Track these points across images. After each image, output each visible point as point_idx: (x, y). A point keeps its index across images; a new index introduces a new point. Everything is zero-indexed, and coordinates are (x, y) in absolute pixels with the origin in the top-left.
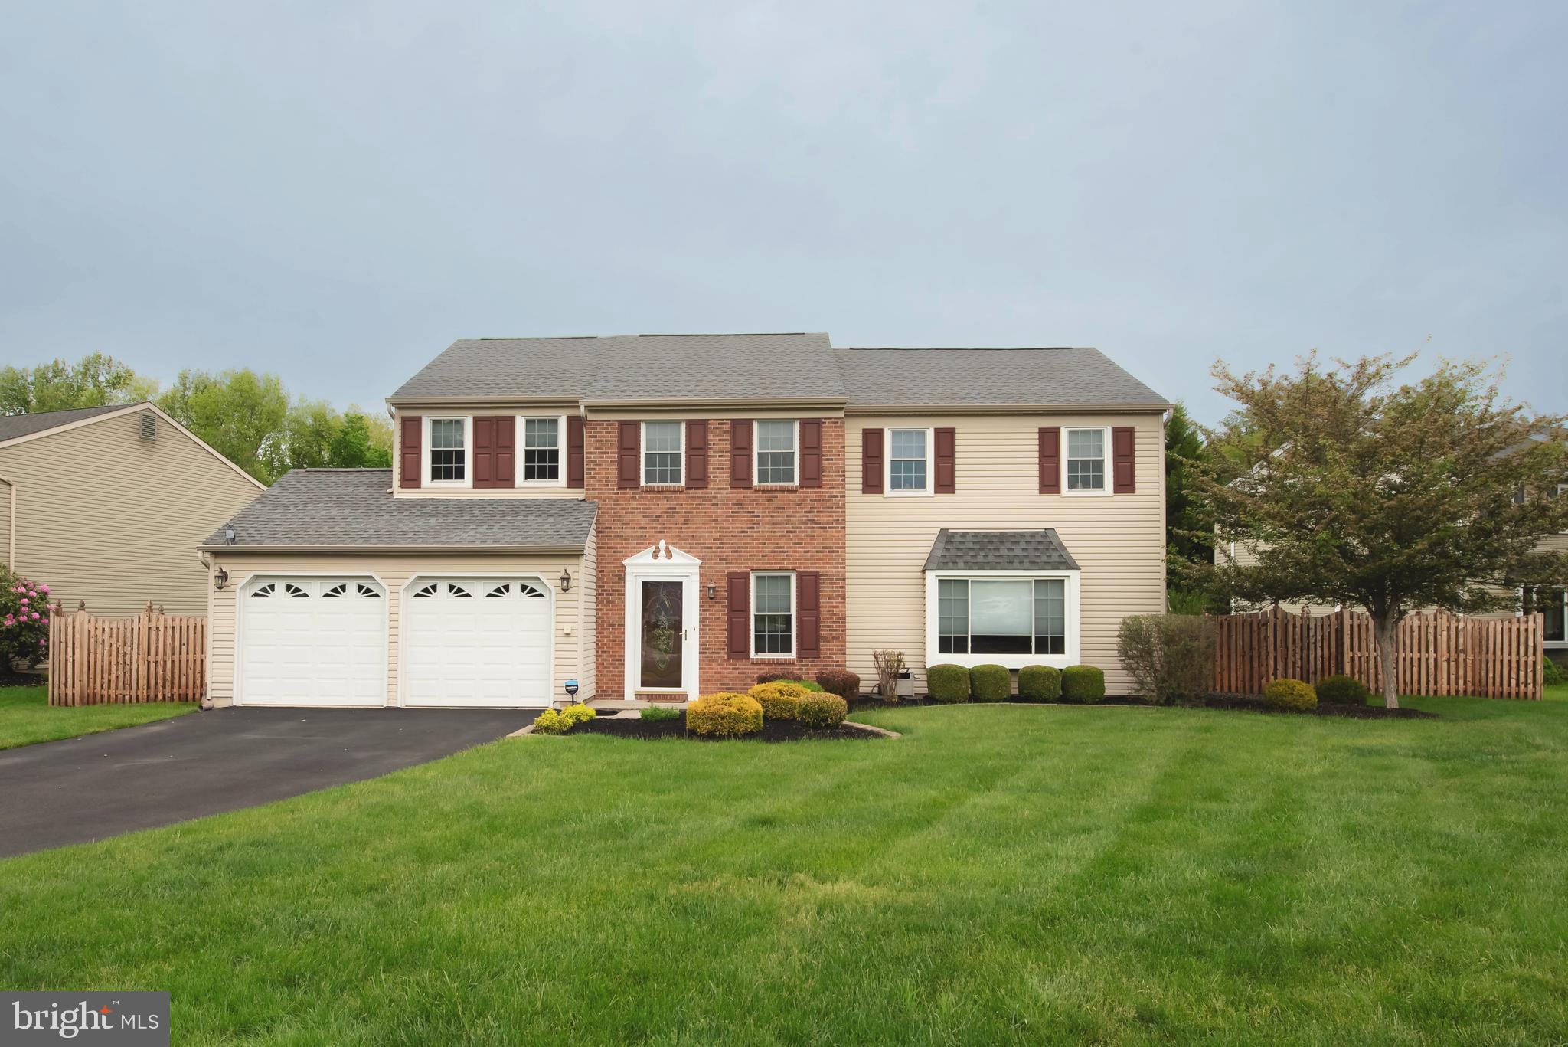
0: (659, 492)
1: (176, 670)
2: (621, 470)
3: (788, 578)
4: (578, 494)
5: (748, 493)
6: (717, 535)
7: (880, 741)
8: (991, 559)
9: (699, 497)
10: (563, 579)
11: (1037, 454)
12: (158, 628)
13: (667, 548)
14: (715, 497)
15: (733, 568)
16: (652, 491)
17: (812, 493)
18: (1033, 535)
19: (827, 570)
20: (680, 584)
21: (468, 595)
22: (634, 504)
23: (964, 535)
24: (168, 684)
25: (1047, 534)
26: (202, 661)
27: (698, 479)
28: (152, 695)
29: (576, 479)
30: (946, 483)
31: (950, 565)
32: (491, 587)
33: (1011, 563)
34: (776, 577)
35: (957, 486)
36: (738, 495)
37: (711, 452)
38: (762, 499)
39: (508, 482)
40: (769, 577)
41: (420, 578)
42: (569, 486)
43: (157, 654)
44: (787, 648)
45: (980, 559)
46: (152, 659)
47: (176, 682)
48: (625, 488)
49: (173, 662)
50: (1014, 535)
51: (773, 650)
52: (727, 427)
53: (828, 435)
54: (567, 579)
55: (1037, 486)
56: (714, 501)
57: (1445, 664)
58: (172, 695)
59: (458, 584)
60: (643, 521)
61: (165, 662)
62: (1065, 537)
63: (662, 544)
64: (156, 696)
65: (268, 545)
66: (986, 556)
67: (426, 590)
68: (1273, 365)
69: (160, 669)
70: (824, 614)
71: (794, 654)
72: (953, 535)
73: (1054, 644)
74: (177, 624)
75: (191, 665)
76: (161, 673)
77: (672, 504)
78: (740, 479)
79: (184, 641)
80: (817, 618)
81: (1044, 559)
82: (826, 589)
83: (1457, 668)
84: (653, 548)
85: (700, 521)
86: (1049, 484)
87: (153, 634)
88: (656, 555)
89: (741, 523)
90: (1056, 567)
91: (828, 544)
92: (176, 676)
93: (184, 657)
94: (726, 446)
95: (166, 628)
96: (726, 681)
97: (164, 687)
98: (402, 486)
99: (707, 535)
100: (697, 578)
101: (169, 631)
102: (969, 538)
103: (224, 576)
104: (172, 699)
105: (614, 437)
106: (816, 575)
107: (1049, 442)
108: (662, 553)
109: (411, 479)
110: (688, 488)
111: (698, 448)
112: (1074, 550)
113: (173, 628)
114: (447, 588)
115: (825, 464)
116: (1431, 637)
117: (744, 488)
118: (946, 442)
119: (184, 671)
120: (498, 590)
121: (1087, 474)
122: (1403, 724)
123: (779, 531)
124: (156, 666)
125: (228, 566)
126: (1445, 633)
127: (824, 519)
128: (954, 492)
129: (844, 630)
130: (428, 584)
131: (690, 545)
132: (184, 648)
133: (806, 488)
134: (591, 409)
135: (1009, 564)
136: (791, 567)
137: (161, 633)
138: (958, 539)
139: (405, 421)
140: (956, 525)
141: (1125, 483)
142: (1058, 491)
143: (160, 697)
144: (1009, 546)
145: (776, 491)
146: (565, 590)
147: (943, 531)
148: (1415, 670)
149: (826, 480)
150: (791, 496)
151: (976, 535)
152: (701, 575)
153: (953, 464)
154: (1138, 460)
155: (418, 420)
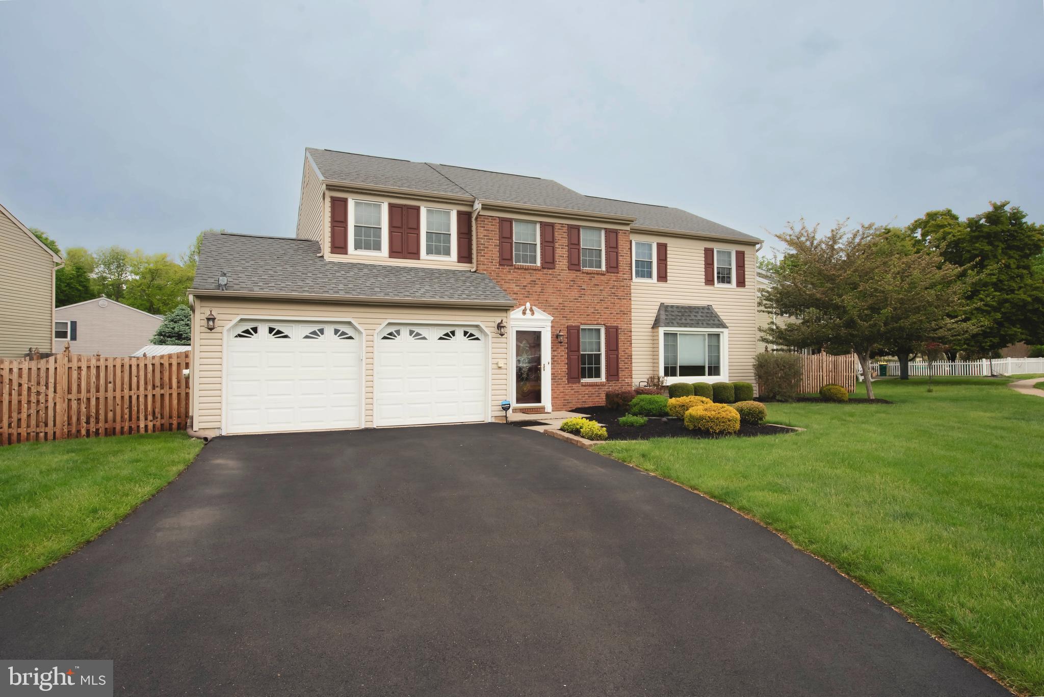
0: (525, 269)
1: (102, 406)
2: (501, 252)
3: (599, 330)
4: (464, 267)
5: (578, 274)
6: (561, 300)
8: (688, 321)
9: (550, 274)
11: (703, 263)
12: (79, 368)
13: (531, 308)
14: (559, 275)
15: (571, 323)
16: (521, 268)
17: (613, 276)
18: (703, 308)
19: (623, 326)
20: (540, 333)
22: (510, 277)
23: (672, 307)
24: (92, 420)
25: (709, 308)
27: (549, 262)
28: (74, 430)
29: (465, 256)
30: (663, 277)
32: (442, 332)
33: (698, 324)
34: (592, 329)
35: (668, 278)
36: (573, 275)
37: (557, 245)
38: (586, 278)
39: (416, 255)
40: (589, 329)
41: (390, 324)
42: (459, 262)
43: (79, 391)
44: (598, 375)
45: (683, 321)
46: (73, 396)
47: (102, 417)
48: (504, 265)
49: (97, 399)
50: (695, 308)
51: (590, 376)
52: (565, 229)
53: (622, 243)
54: (500, 326)
55: (704, 281)
56: (559, 277)
57: (825, 377)
58: (97, 430)
60: (516, 289)
61: (88, 400)
62: (718, 309)
63: (528, 305)
64: (79, 431)
66: (686, 319)
69: (83, 406)
70: (621, 353)
71: (603, 378)
72: (667, 306)
74: (102, 363)
75: (118, 401)
76: (83, 410)
77: (533, 278)
78: (574, 265)
79: (111, 379)
80: (617, 356)
81: (712, 322)
82: (621, 337)
84: (523, 307)
85: (550, 290)
86: (709, 281)
87: (75, 374)
88: (524, 313)
89: (575, 293)
90: (718, 327)
91: (623, 309)
92: (102, 412)
93: (110, 394)
94: (565, 241)
95: (89, 367)
96: (567, 397)
97: (88, 422)
98: (332, 252)
99: (555, 300)
100: (549, 329)
101: (94, 371)
102: (675, 309)
103: (211, 319)
104: (97, 433)
105: (495, 228)
106: (617, 328)
107: (709, 253)
108: (528, 311)
109: (339, 246)
111: (548, 242)
112: (723, 317)
113: (98, 367)
115: (620, 258)
116: (821, 365)
117: (576, 270)
118: (662, 250)
119: (110, 407)
120: (447, 335)
121: (725, 276)
123: (596, 300)
124: (79, 404)
126: (825, 363)
127: (620, 294)
128: (666, 281)
129: (631, 363)
131: (545, 306)
132: (110, 386)
133: (611, 273)
134: (485, 207)
135: (697, 325)
136: (603, 323)
137: (84, 373)
138: (670, 309)
139: (334, 200)
140: (670, 301)
141: (741, 283)
142: (713, 284)
143: (83, 432)
144: (695, 314)
145: (594, 273)
147: (662, 304)
149: (621, 268)
150: (603, 278)
151: (677, 307)
152: (552, 327)
153: (666, 265)
154: (746, 269)
155: (345, 201)
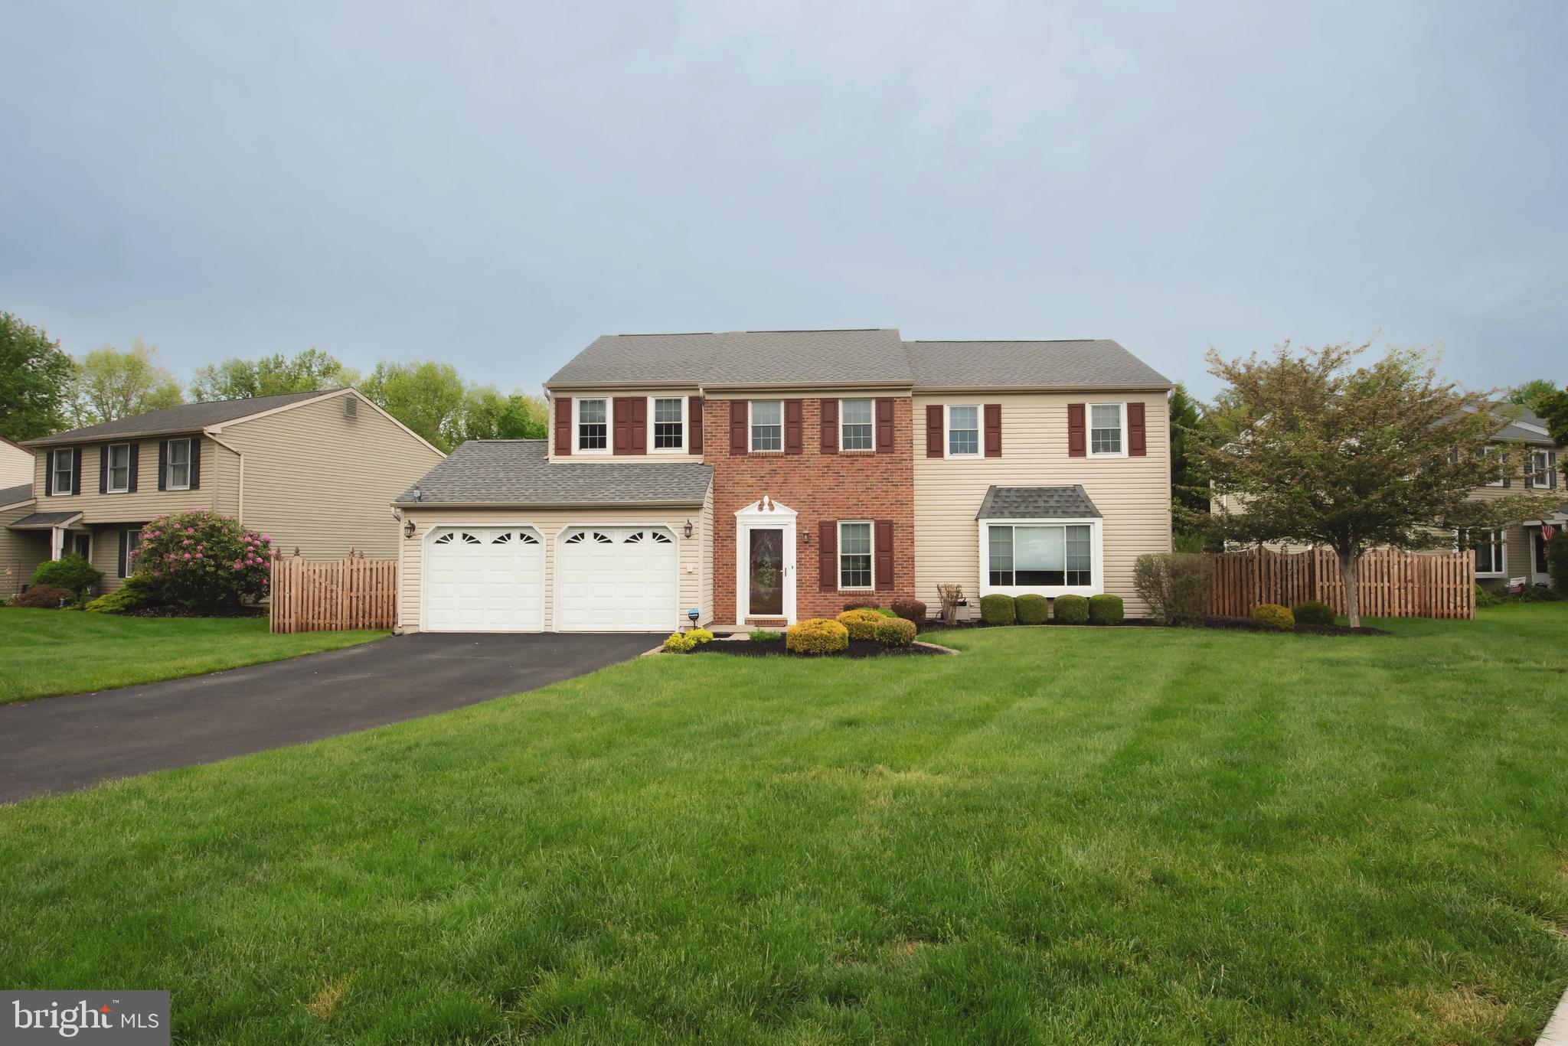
0: (763, 457)
1: (374, 604)
2: (732, 439)
3: (868, 525)
4: (698, 459)
5: (835, 457)
6: (810, 492)
7: (942, 657)
8: (1031, 509)
9: (796, 461)
10: (686, 528)
11: (1067, 425)
12: (358, 569)
13: (770, 502)
14: (808, 461)
15: (824, 518)
16: (758, 456)
17: (886, 458)
18: (1065, 490)
19: (899, 519)
20: (780, 531)
21: (609, 541)
22: (743, 467)
23: (1009, 490)
24: (367, 615)
25: (1075, 489)
26: (394, 596)
27: (795, 446)
28: (354, 624)
29: (696, 448)
30: (994, 449)
31: (998, 514)
32: (628, 535)
33: (1047, 512)
34: (858, 525)
35: (1003, 451)
36: (827, 459)
37: (805, 425)
38: (846, 462)
39: (642, 450)
40: (853, 525)
41: (571, 528)
42: (690, 453)
43: (358, 590)
44: (868, 583)
45: (1022, 509)
46: (354, 594)
47: (373, 613)
48: (736, 454)
49: (371, 597)
50: (1049, 490)
51: (856, 584)
52: (817, 405)
53: (899, 410)
54: (689, 528)
55: (1067, 451)
56: (808, 464)
58: (370, 624)
59: (601, 533)
60: (751, 481)
61: (364, 597)
62: (1090, 491)
63: (766, 499)
64: (357, 625)
65: (448, 502)
66: (1026, 507)
67: (576, 537)
68: (1255, 353)
69: (361, 602)
70: (897, 554)
71: (873, 587)
72: (1000, 490)
73: (1084, 578)
74: (374, 566)
75: (385, 600)
76: (361, 606)
77: (774, 467)
78: (828, 446)
79: (380, 580)
80: (891, 558)
81: (1074, 509)
82: (898, 534)
83: (1406, 594)
84: (759, 502)
85: (796, 480)
86: (1077, 449)
87: (355, 574)
88: (761, 508)
89: (830, 482)
90: (1083, 515)
91: (900, 498)
92: (374, 608)
93: (379, 593)
94: (817, 420)
95: (365, 569)
96: (819, 609)
97: (364, 617)
98: (556, 454)
99: (802, 492)
100: (794, 526)
101: (368, 572)
102: (1013, 493)
103: (412, 527)
104: (370, 627)
105: (726, 413)
106: (890, 523)
107: (1076, 415)
108: (766, 507)
109: (563, 448)
110: (787, 453)
111: (794, 421)
112: (1097, 501)
113: (371, 569)
114: (593, 536)
115: (897, 434)
117: (832, 454)
118: (993, 415)
119: (380, 605)
120: (634, 537)
121: (1107, 441)
122: (1364, 639)
123: (860, 488)
124: (357, 600)
125: (415, 519)
127: (897, 479)
128: (1000, 456)
129: (913, 568)
130: (577, 533)
131: (789, 500)
132: (380, 585)
133: (882, 453)
134: (708, 391)
135: (1046, 513)
136: (869, 516)
137: (361, 574)
138: (1004, 493)
139: (558, 401)
140: (1003, 482)
141: (1138, 447)
142: (1084, 455)
143: (360, 625)
144: (1045, 498)
145: (857, 456)
146: (688, 537)
147: (992, 487)
148: (1373, 596)
149: (897, 447)
150: (869, 460)
151: (1018, 490)
152: (798, 524)
153: (1000, 434)
154: (1147, 429)
155: (569, 401)
